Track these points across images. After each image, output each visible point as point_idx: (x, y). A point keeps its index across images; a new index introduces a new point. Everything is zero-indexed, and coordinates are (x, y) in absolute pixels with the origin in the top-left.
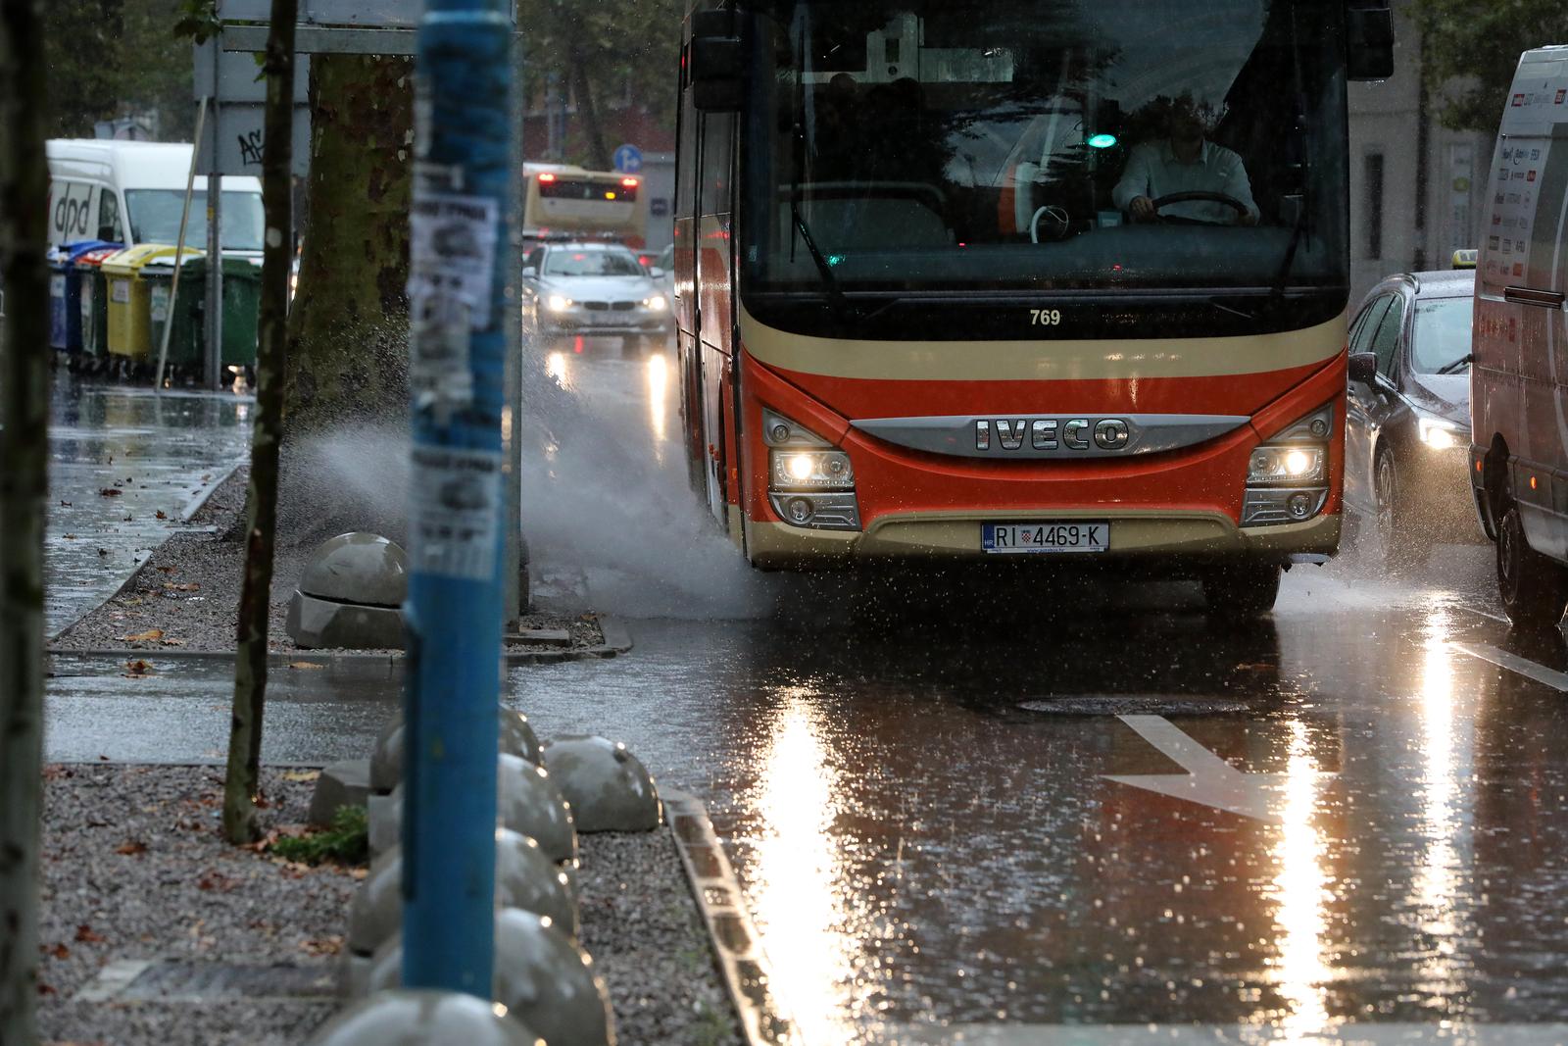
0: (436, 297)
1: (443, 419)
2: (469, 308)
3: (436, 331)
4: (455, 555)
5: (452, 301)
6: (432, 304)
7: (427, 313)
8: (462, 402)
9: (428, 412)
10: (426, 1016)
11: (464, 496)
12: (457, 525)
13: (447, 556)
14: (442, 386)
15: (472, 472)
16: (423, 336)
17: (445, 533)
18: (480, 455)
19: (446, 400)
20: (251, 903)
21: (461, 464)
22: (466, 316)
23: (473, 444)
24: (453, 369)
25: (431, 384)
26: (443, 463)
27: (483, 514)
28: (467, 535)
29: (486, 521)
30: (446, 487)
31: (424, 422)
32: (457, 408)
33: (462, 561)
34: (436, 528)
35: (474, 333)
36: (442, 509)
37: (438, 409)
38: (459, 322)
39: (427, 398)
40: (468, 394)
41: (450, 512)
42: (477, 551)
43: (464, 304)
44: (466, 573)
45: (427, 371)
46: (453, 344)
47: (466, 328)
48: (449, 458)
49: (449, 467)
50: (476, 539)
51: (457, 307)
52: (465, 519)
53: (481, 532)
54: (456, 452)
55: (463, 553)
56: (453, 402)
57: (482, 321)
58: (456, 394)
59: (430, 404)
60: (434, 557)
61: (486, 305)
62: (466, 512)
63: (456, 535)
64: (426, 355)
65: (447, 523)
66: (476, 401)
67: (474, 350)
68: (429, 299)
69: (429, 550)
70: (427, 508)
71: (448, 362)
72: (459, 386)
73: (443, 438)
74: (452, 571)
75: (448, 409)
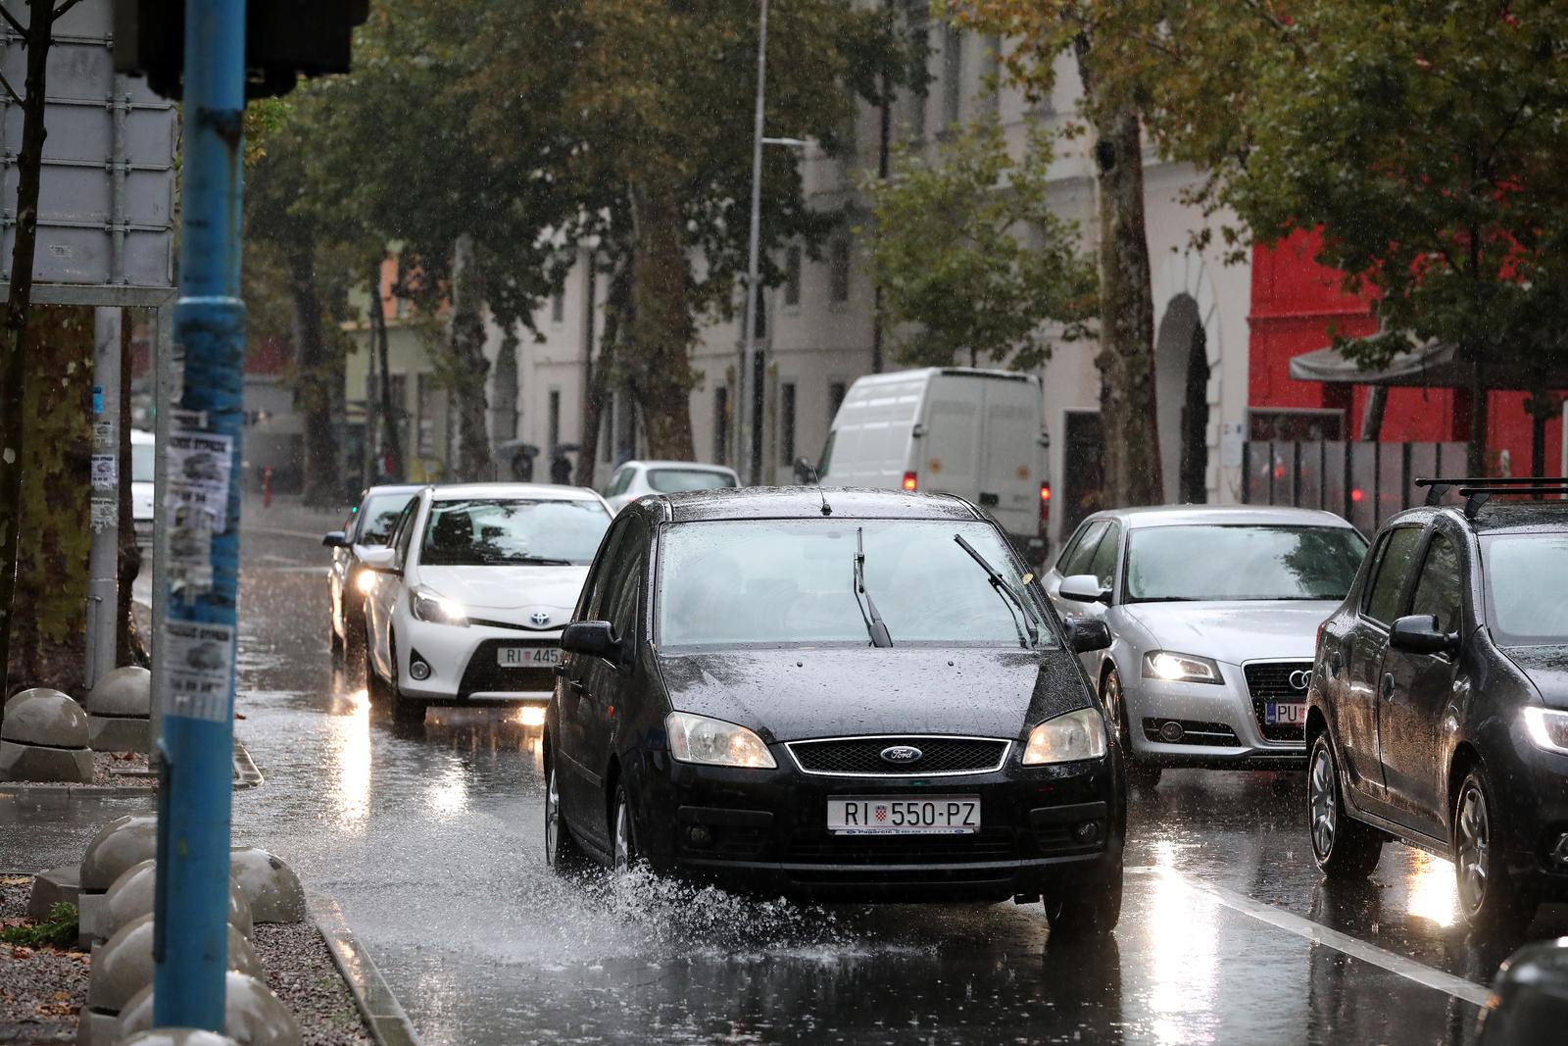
0: (187, 509)
1: (190, 601)
2: (212, 517)
3: (185, 534)
4: (199, 704)
5: (198, 512)
6: (183, 514)
7: (179, 521)
8: (205, 587)
9: (179, 595)
11: (205, 658)
12: (200, 680)
13: (192, 701)
14: (189, 575)
15: (214, 641)
16: (174, 538)
17: (191, 686)
18: (216, 627)
19: (192, 586)
21: (204, 634)
22: (208, 523)
23: (212, 621)
24: (198, 563)
25: (182, 574)
26: (190, 634)
27: (219, 672)
28: (207, 687)
29: (221, 677)
30: (192, 651)
31: (175, 602)
32: (201, 592)
33: (203, 707)
34: (184, 683)
35: (215, 536)
36: (189, 668)
37: (186, 593)
38: (204, 528)
39: (178, 584)
40: (209, 582)
41: (195, 670)
42: (215, 700)
43: (208, 514)
44: (207, 716)
45: (177, 565)
46: (198, 544)
47: (208, 532)
48: (195, 630)
49: (194, 636)
50: (214, 691)
51: (202, 516)
52: (206, 675)
53: (219, 686)
54: (200, 626)
55: (204, 701)
56: (198, 587)
57: (221, 527)
58: (201, 582)
59: (181, 590)
60: (182, 704)
61: (224, 515)
62: (207, 671)
63: (199, 687)
64: (177, 553)
65: (192, 678)
66: (216, 587)
67: (214, 549)
68: (180, 510)
69: (179, 699)
70: (178, 667)
71: (195, 558)
72: (202, 576)
73: (190, 614)
74: (196, 715)
75: (194, 593)
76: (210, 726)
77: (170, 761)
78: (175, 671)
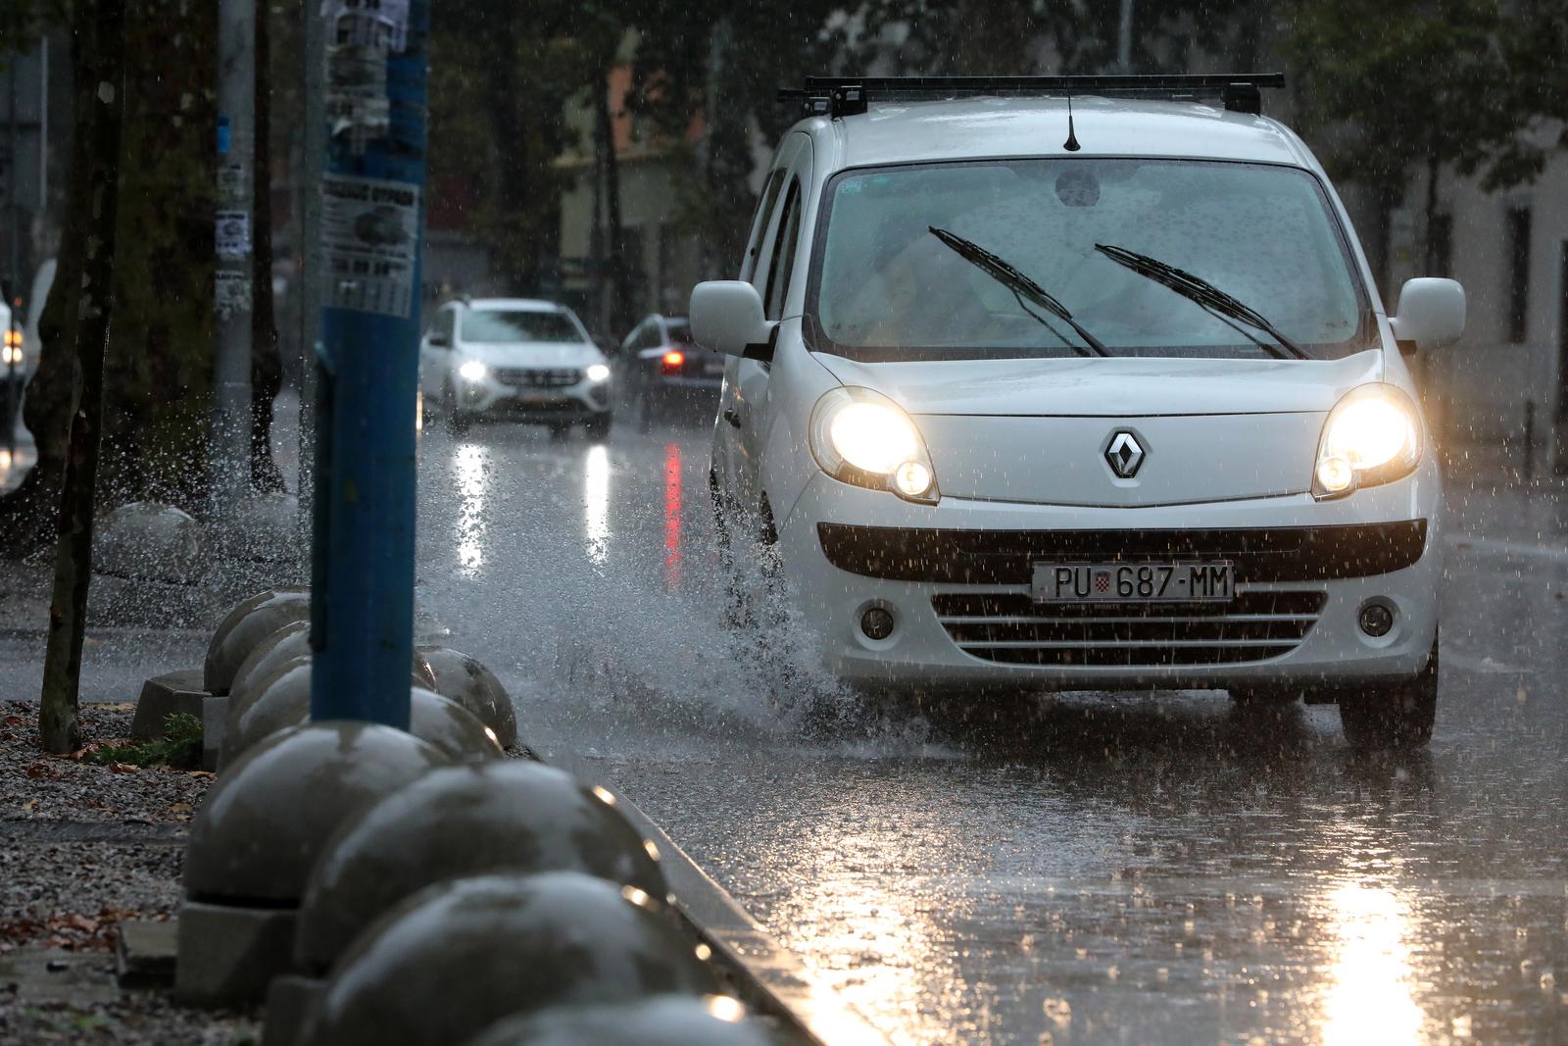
0: (353, 17)
1: (358, 148)
2: (389, 29)
3: (352, 53)
4: (372, 292)
5: (370, 21)
6: (347, 26)
7: (342, 35)
8: (380, 127)
9: (343, 138)
10: (345, 746)
11: (381, 228)
12: (373, 258)
13: (363, 289)
14: (357, 111)
15: (392, 204)
16: (335, 60)
17: (361, 267)
18: (395, 185)
19: (361, 126)
20: (84, 790)
21: (378, 194)
22: (383, 39)
23: (390, 175)
24: (370, 95)
25: (347, 110)
26: (359, 195)
27: (400, 248)
28: (384, 269)
29: (403, 256)
30: (362, 219)
31: (337, 150)
32: (373, 135)
33: (378, 296)
34: (351, 262)
35: (392, 56)
36: (357, 242)
37: (353, 137)
38: (377, 44)
39: (342, 124)
40: (386, 121)
41: (366, 245)
42: (394, 286)
43: (382, 25)
44: (383, 310)
45: (341, 97)
46: (370, 68)
47: (384, 50)
48: (366, 188)
49: (364, 198)
50: (393, 274)
51: (374, 28)
52: (382, 252)
53: (399, 267)
54: (374, 183)
55: (379, 287)
56: (369, 128)
57: (401, 44)
58: (373, 121)
59: (346, 132)
60: (348, 291)
61: (405, 27)
62: (383, 246)
63: (372, 268)
64: (340, 81)
65: (362, 256)
66: (395, 128)
67: (390, 73)
68: (343, 19)
69: (344, 285)
70: (340, 241)
71: (366, 87)
72: (376, 113)
73: (359, 167)
74: (368, 308)
75: (364, 136)
76: (389, 323)
77: (332, 371)
78: (337, 247)
